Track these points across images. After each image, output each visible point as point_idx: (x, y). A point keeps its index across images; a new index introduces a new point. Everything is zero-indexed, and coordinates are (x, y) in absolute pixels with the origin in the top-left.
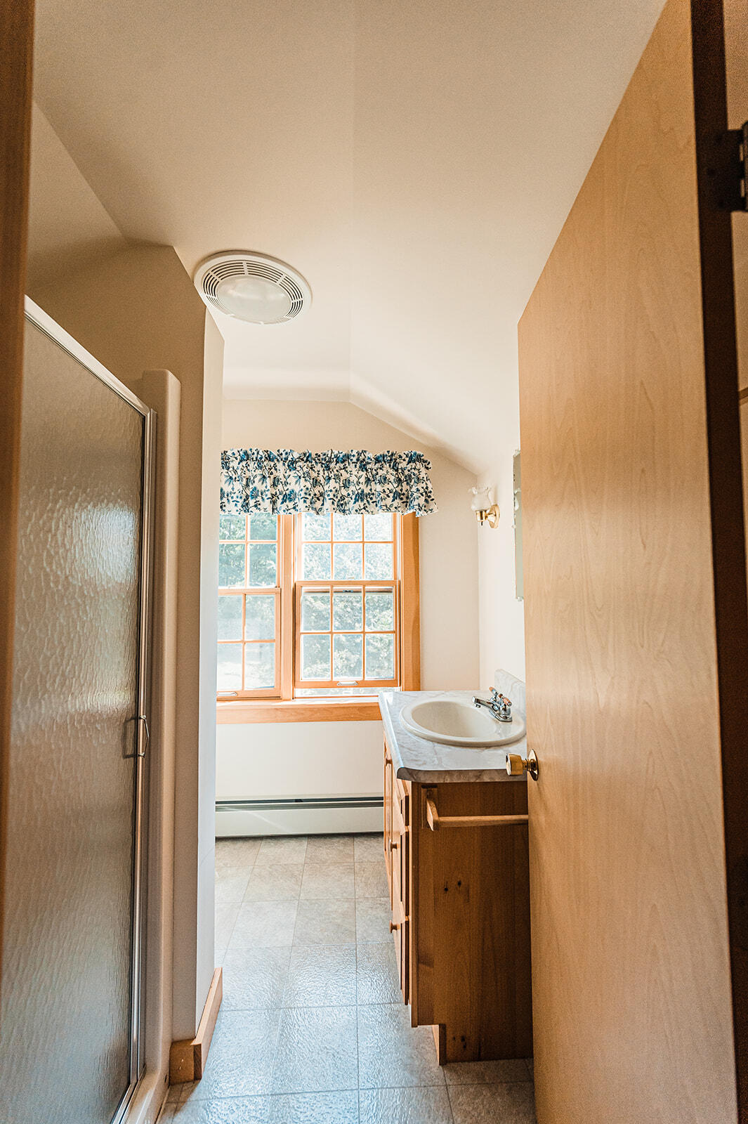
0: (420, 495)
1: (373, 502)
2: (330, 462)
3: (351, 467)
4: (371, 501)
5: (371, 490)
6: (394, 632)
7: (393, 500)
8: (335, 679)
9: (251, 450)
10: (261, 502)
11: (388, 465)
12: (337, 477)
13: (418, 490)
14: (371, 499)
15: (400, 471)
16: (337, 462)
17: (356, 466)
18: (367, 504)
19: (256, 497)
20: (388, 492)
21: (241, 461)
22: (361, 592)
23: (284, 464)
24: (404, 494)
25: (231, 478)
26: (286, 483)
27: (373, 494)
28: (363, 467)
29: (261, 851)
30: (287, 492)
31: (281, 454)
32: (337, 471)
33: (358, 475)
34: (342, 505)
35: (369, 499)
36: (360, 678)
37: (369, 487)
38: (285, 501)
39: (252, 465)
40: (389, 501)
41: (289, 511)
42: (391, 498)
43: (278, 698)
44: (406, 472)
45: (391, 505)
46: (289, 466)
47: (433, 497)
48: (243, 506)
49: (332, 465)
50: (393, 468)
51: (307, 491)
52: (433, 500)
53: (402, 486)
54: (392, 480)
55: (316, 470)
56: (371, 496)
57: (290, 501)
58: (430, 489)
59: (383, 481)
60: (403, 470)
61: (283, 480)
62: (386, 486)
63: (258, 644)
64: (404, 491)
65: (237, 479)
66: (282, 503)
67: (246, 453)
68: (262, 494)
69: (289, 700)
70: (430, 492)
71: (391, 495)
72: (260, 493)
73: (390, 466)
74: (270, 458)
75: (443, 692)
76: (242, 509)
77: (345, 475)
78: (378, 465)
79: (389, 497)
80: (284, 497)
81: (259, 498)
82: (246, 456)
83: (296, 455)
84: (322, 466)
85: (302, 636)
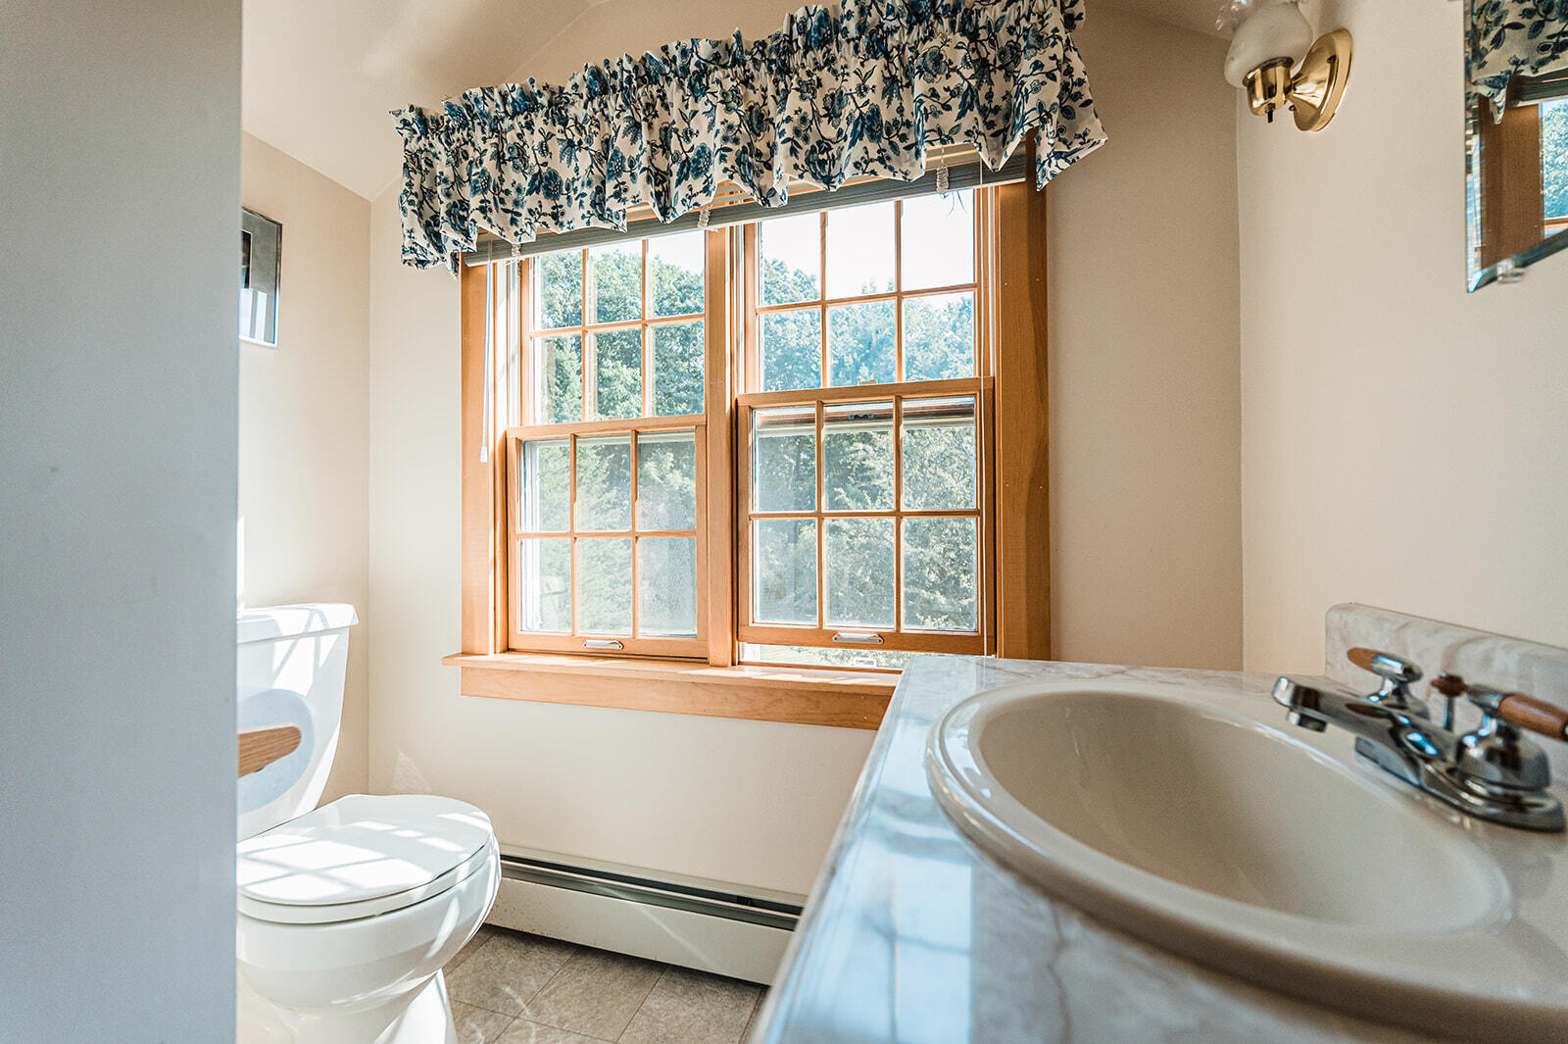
0: (1042, 78)
1: (908, 148)
2: (789, 52)
3: (846, 56)
4: (901, 145)
5: (900, 110)
6: (977, 513)
7: (961, 115)
8: (827, 626)
9: (607, 62)
10: (629, 183)
11: (946, 21)
12: (808, 89)
13: (1038, 65)
14: (903, 138)
15: (983, 34)
16: (807, 48)
17: (856, 47)
18: (890, 153)
19: (619, 174)
20: (944, 96)
21: (591, 99)
22: (891, 417)
23: (681, 85)
24: (997, 109)
25: (570, 143)
26: (688, 134)
27: (908, 124)
28: (877, 46)
29: (647, 1003)
30: (690, 155)
31: (674, 60)
32: (809, 74)
33: (864, 71)
34: (822, 163)
35: (896, 140)
36: (889, 627)
37: (896, 102)
38: (686, 177)
39: (614, 103)
40: (948, 120)
41: (694, 200)
42: (956, 111)
43: (703, 661)
44: (1003, 37)
45: (955, 130)
46: (691, 86)
47: (1088, 96)
48: (593, 204)
49: (795, 60)
50: (963, 32)
51: (730, 134)
52: (1088, 103)
53: (991, 83)
54: (958, 63)
55: (757, 86)
56: (903, 130)
57: (697, 176)
58: (1078, 74)
59: (930, 65)
60: (993, 28)
61: (681, 126)
62: (941, 82)
63: (666, 540)
64: (997, 100)
65: (585, 145)
66: (679, 182)
67: (596, 74)
68: (631, 166)
69: (724, 666)
70: (1080, 82)
71: (956, 102)
72: (626, 164)
73: (952, 24)
74: (649, 78)
75: (1122, 667)
76: (592, 210)
77: (830, 82)
78: (919, 31)
79: (949, 108)
80: (682, 168)
81: (625, 177)
82: (600, 84)
83: (704, 50)
84: (770, 69)
85: (757, 522)
